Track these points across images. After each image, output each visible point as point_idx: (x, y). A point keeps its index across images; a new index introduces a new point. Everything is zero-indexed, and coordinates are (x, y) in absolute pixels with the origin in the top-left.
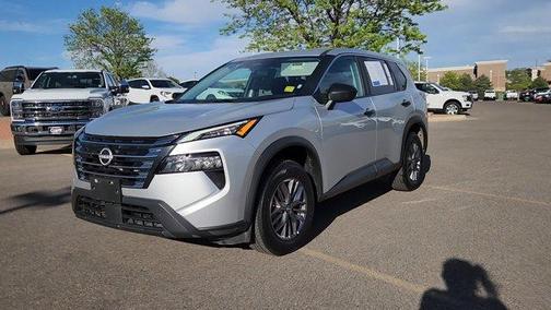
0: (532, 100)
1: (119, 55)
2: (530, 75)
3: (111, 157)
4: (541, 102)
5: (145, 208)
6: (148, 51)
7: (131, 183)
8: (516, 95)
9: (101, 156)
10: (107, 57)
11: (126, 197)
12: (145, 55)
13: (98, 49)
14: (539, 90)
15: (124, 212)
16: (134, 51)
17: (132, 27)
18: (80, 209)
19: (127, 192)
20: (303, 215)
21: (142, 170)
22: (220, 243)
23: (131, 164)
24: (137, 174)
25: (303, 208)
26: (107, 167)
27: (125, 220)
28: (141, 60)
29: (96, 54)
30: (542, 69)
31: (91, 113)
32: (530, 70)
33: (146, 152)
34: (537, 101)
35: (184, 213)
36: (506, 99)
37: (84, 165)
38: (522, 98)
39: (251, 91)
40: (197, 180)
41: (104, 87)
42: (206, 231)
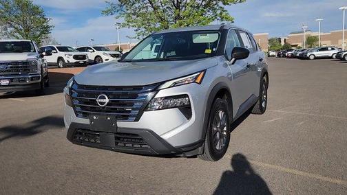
0: (284, 56)
1: (27, 30)
2: (280, 42)
3: (107, 100)
4: (291, 58)
5: (137, 135)
6: (48, 27)
7: (125, 118)
8: (274, 53)
9: (98, 100)
10: (18, 31)
11: (120, 128)
12: (46, 30)
13: (11, 26)
14: (288, 51)
15: (117, 138)
16: (37, 27)
17: (35, 11)
18: (75, 137)
19: (121, 124)
20: (225, 133)
21: (134, 109)
22: (182, 155)
23: (125, 105)
24: (130, 111)
25: (225, 129)
26: (103, 108)
27: (117, 144)
28: (42, 33)
29: (10, 30)
30: (287, 38)
31: (29, 70)
32: (280, 39)
33: (135, 96)
34: (288, 57)
35: (165, 137)
36: (269, 56)
37: (81, 107)
38: (279, 56)
39: (163, 53)
40: (173, 114)
41: (35, 51)
42: (180, 148)
